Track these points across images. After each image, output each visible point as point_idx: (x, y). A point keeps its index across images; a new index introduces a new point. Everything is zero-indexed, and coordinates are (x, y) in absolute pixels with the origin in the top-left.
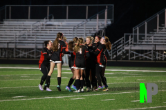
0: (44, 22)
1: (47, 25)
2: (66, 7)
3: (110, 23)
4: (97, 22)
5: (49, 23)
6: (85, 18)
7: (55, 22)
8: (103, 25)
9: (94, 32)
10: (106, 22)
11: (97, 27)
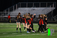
0: (32, 8)
1: (33, 9)
2: (39, 3)
3: (55, 8)
4: (50, 8)
5: (34, 9)
6: (46, 7)
7: (36, 8)
8: (52, 9)
9: (49, 12)
10: (53, 8)
11: (50, 10)
